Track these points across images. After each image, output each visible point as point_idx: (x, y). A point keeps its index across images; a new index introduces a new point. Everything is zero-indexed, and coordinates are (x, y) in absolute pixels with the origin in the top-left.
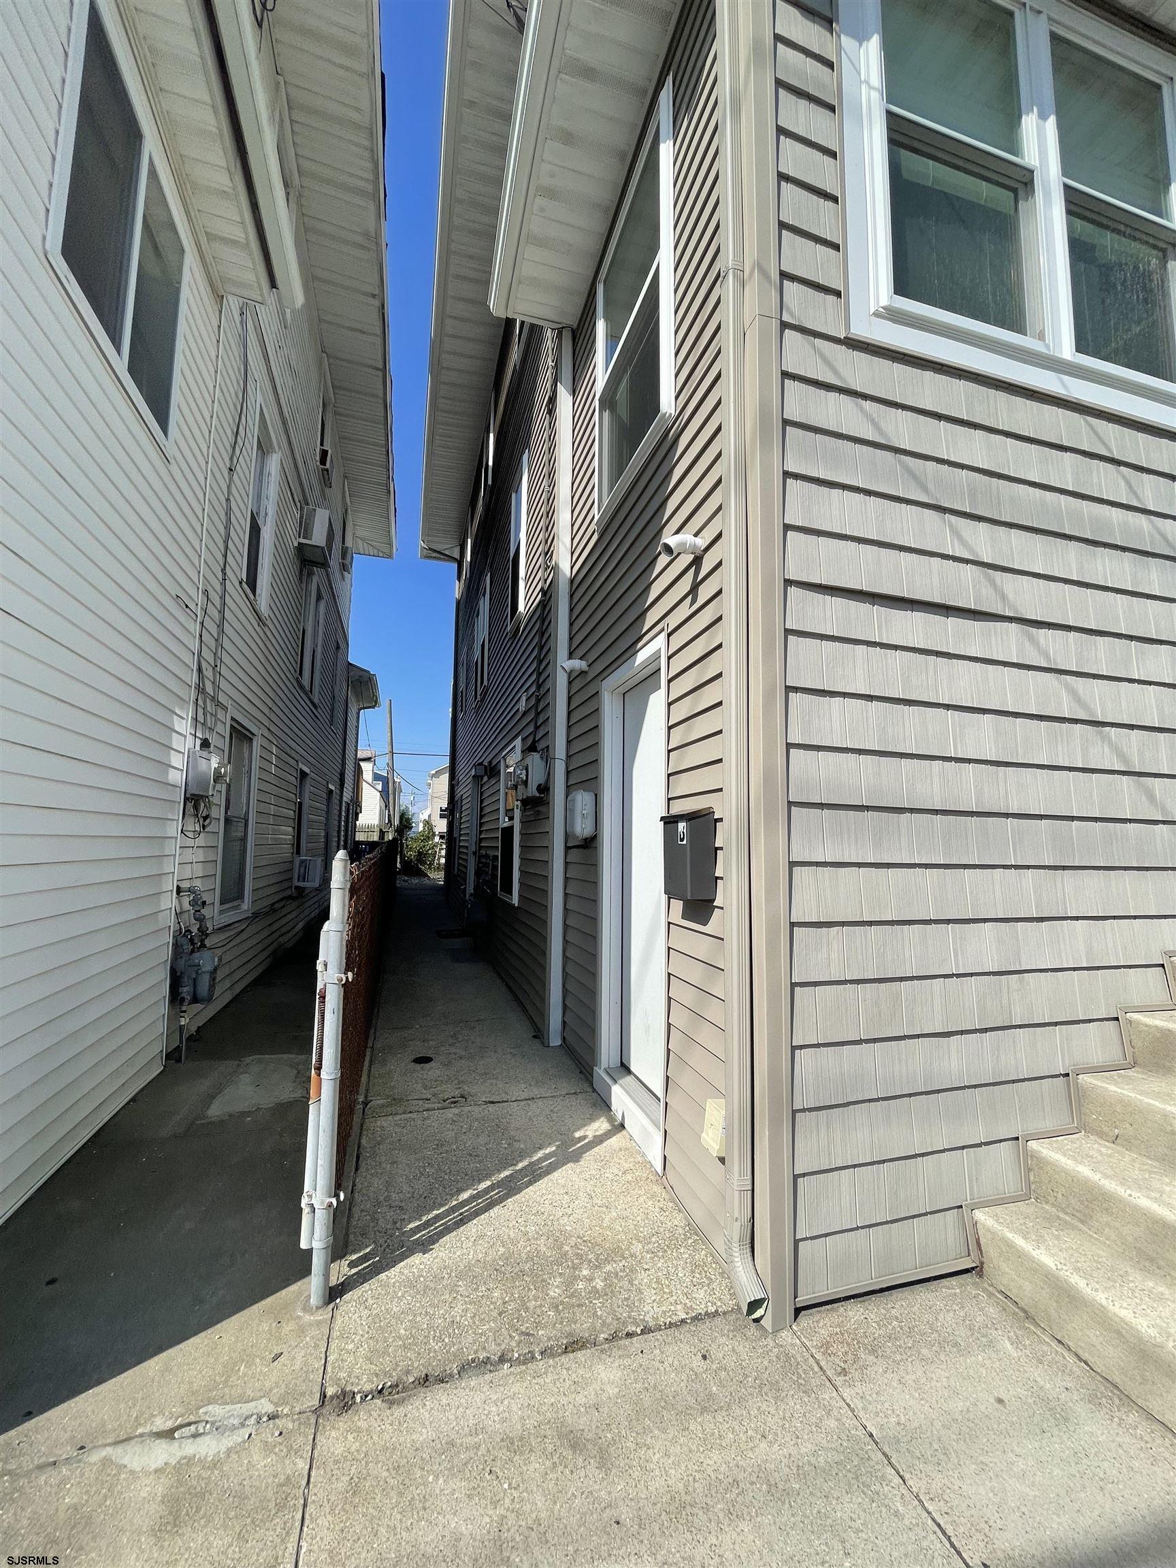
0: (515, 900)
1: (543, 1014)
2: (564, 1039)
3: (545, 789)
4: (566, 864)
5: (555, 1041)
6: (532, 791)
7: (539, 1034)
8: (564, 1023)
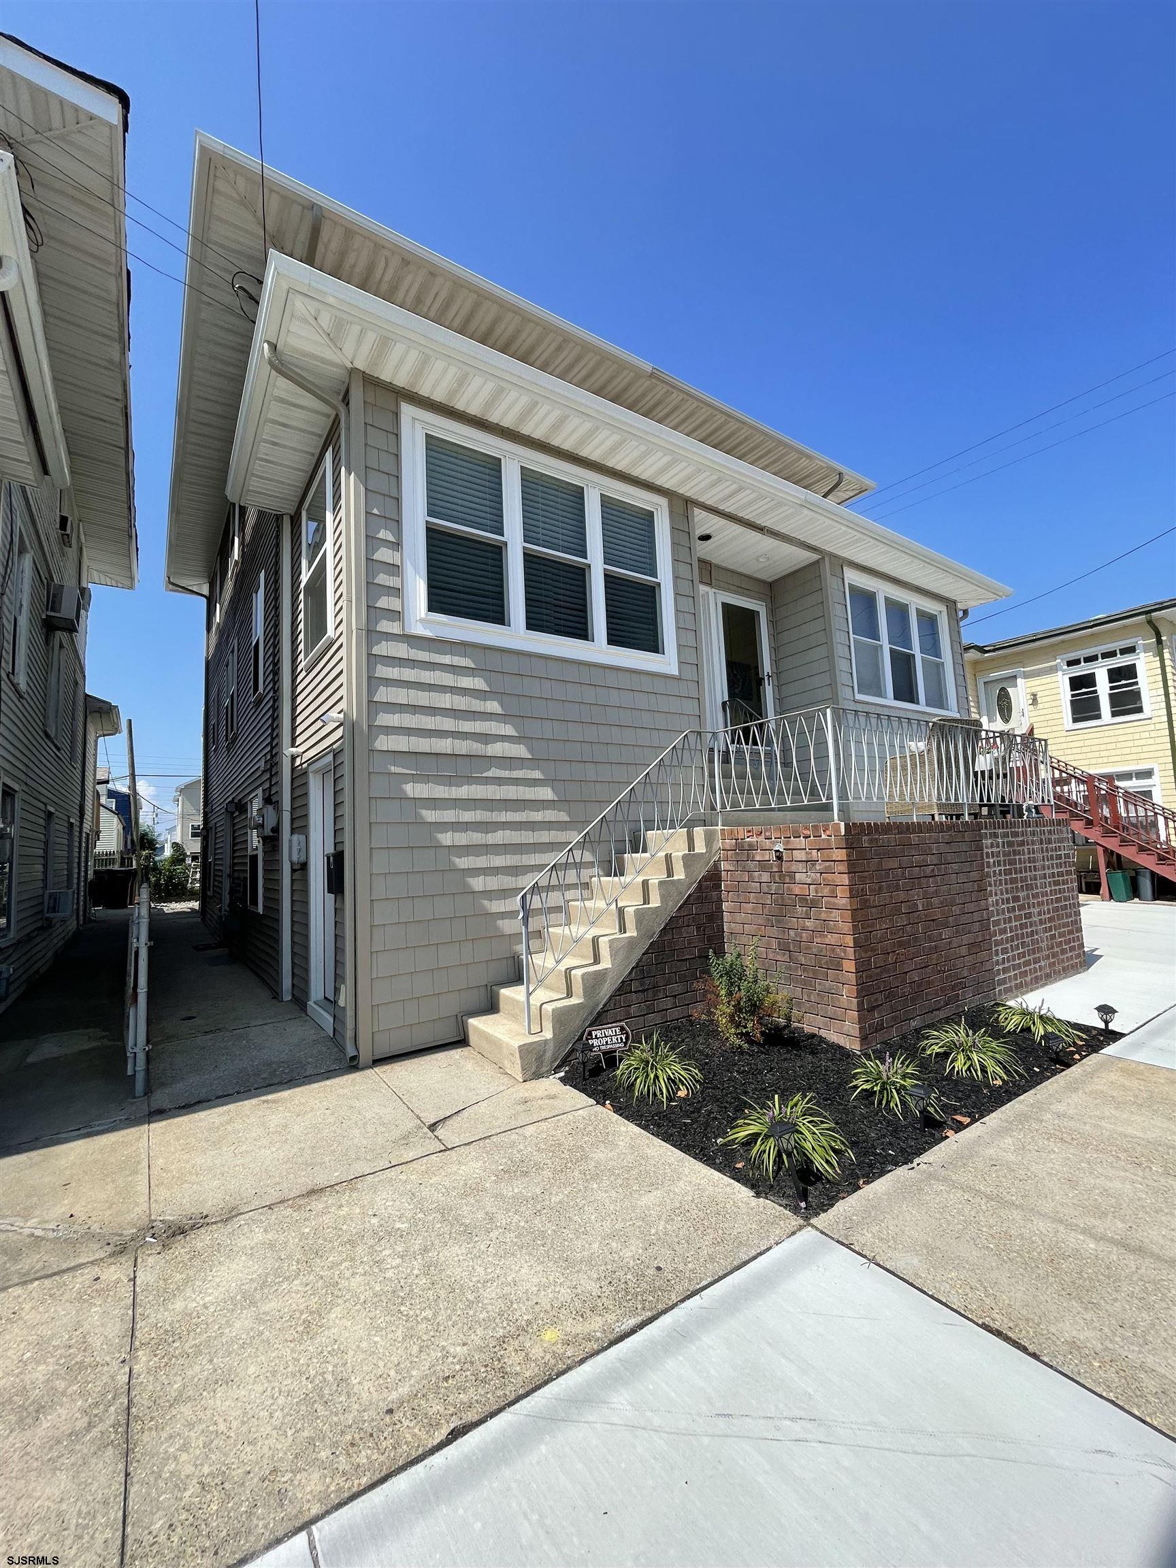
0: (260, 910)
1: (278, 981)
2: (293, 995)
3: (276, 830)
4: (292, 881)
5: (287, 997)
6: (267, 832)
7: (276, 995)
8: (293, 985)
